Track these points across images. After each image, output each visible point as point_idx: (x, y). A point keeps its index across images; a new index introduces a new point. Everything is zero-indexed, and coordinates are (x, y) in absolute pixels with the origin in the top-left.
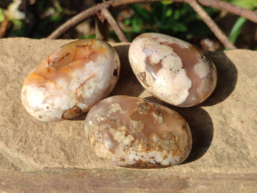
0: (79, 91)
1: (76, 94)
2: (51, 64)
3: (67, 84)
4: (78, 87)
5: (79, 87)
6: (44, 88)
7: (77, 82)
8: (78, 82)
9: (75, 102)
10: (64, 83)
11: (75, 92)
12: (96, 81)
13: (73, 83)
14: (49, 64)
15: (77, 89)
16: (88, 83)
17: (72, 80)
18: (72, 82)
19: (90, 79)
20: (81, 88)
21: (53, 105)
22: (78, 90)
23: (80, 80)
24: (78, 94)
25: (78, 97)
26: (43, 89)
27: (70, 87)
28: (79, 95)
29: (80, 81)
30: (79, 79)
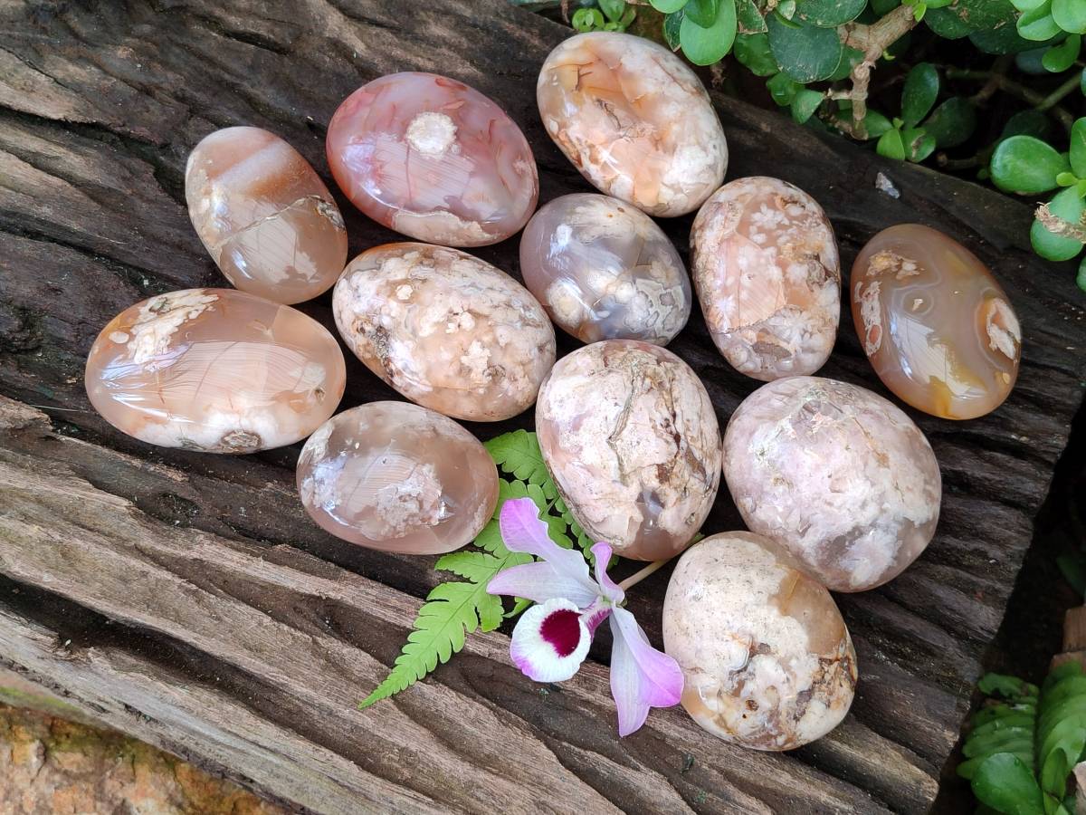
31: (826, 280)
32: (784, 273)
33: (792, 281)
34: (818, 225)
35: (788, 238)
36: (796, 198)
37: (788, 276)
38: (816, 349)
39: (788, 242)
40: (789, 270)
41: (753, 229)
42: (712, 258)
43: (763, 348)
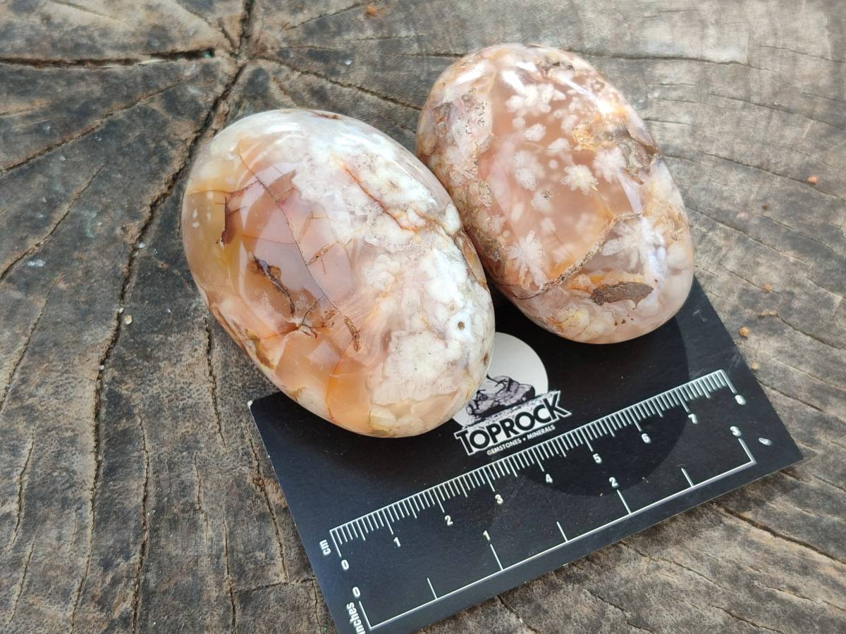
0: (407, 219)
1: (417, 230)
2: (297, 320)
3: (382, 257)
4: (392, 224)
5: (395, 219)
6: (394, 335)
7: (373, 224)
8: (375, 220)
9: (442, 236)
10: (378, 267)
11: (411, 234)
12: (370, 166)
13: (379, 239)
14: (297, 329)
15: (401, 227)
16: (378, 190)
17: (367, 240)
18: (374, 241)
19: (364, 185)
20: (397, 213)
21: (452, 309)
22: (405, 223)
23: (366, 216)
24: (418, 225)
25: (426, 227)
26: (398, 338)
27: (392, 249)
28: (421, 222)
29: (370, 216)
30: (365, 219)
31: (650, 160)
32: (593, 170)
33: (609, 179)
34: (603, 85)
35: (574, 117)
36: (554, 60)
37: (598, 173)
38: (679, 266)
39: (577, 123)
40: (597, 164)
41: (519, 122)
42: (474, 188)
43: (609, 295)
